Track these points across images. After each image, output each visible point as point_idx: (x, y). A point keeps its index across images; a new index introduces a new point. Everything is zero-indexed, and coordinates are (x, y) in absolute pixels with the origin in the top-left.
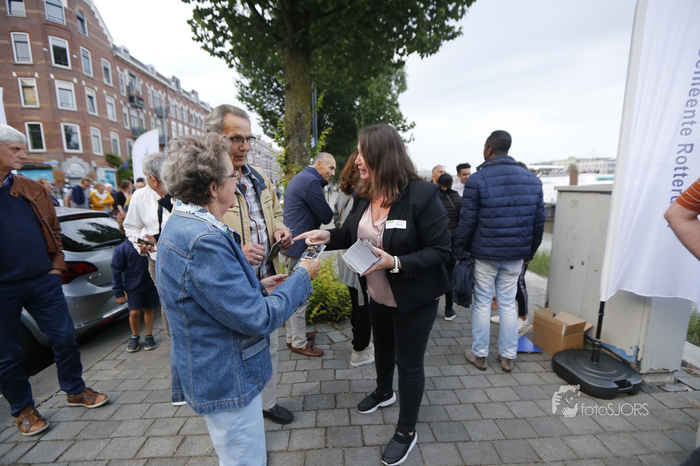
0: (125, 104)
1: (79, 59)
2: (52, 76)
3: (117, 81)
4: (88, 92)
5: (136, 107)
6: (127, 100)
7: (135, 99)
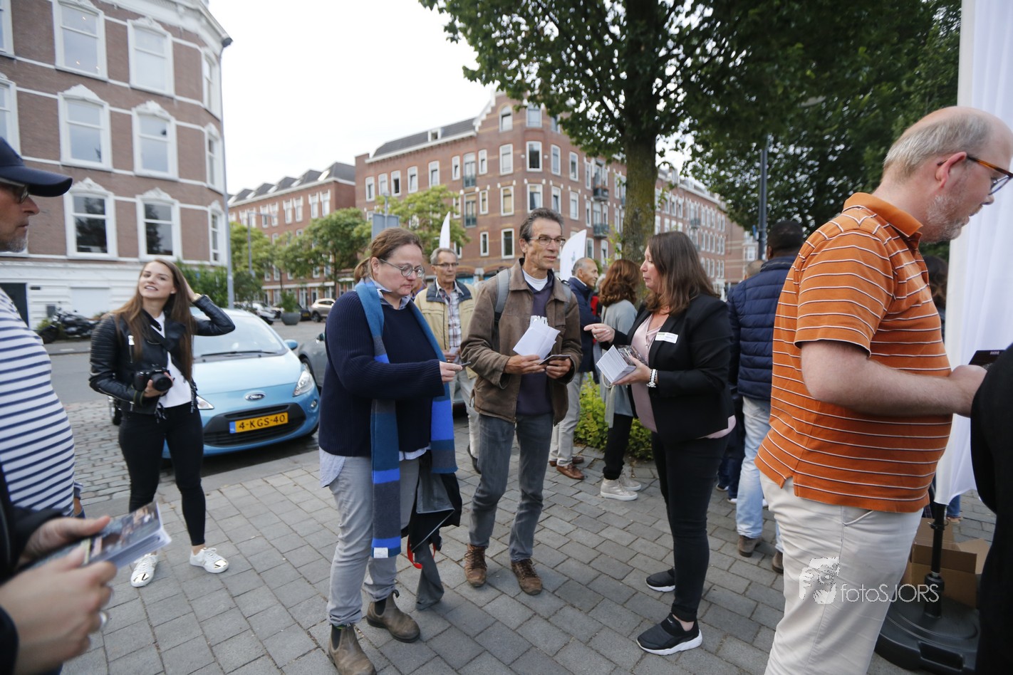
0: (589, 198)
1: (549, 158)
2: (526, 181)
3: (582, 176)
4: (555, 191)
5: (599, 200)
6: (591, 194)
7: (600, 191)
